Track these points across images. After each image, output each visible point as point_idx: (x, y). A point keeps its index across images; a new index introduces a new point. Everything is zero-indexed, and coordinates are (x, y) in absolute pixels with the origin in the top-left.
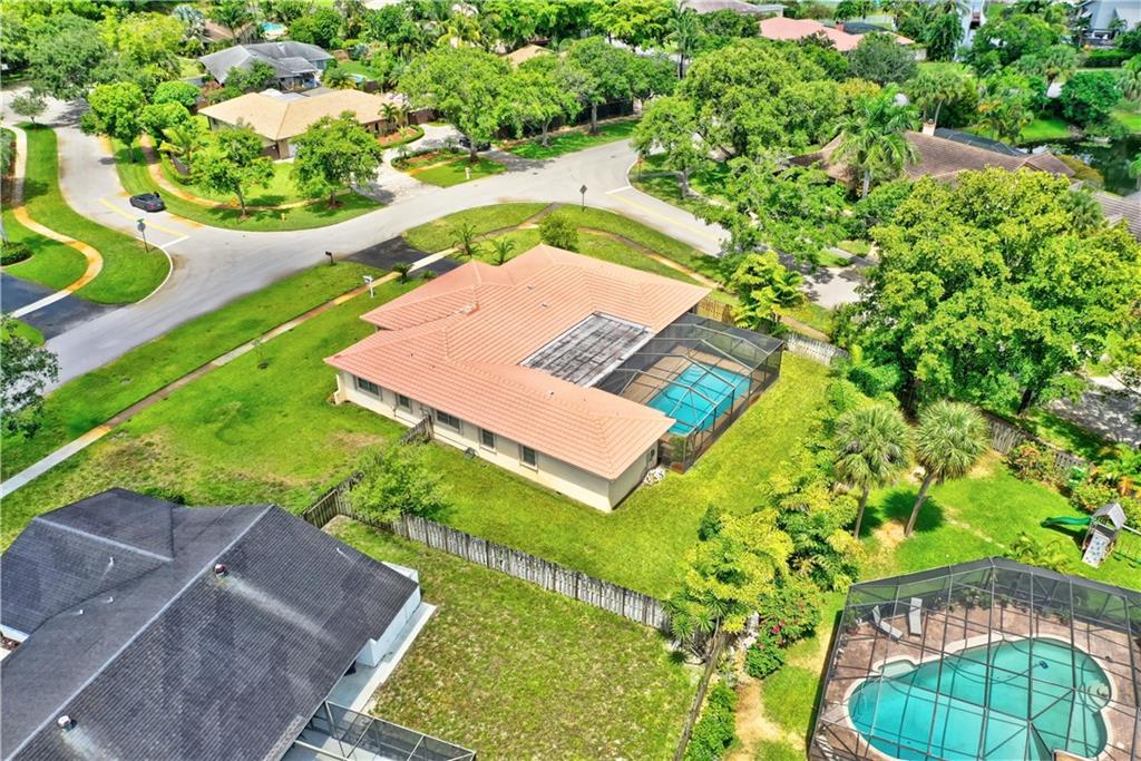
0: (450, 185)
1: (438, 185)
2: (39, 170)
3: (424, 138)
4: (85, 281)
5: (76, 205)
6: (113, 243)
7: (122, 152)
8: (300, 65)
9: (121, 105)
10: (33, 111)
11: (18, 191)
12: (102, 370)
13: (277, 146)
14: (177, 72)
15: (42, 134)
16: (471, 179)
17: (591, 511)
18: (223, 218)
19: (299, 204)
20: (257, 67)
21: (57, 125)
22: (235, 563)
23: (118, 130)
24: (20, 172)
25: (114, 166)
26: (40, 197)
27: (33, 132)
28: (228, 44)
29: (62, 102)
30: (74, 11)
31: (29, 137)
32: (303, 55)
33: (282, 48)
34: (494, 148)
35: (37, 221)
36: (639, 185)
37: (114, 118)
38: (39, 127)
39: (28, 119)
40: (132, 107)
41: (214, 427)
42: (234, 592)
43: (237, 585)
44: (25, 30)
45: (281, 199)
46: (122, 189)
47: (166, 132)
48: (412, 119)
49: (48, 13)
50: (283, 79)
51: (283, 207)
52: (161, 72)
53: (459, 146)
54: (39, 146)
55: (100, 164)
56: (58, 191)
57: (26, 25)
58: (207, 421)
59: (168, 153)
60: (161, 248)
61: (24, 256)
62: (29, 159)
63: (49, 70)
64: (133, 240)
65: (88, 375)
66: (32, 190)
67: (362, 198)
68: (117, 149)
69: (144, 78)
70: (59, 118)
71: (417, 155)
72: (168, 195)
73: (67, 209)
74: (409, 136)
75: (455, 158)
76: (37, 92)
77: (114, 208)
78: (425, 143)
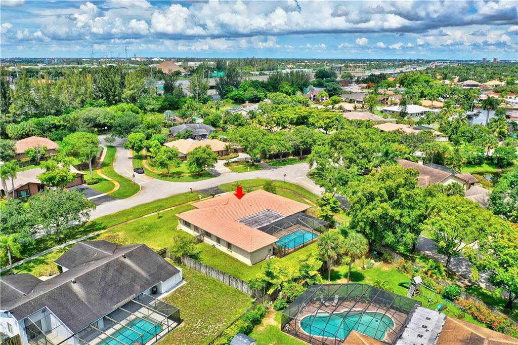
0: (241, 172)
1: (237, 172)
2: (108, 159)
3: (239, 157)
4: (112, 191)
5: (116, 170)
6: (124, 181)
7: (136, 156)
8: (203, 132)
9: (137, 140)
10: (111, 142)
11: (100, 165)
12: (110, 215)
13: (186, 156)
14: (160, 132)
15: (112, 149)
16: (250, 171)
17: (245, 265)
18: (162, 177)
19: (187, 175)
20: (187, 131)
21: (118, 147)
22: (129, 255)
23: (135, 148)
24: (102, 160)
25: (132, 160)
26: (106, 167)
27: (110, 148)
28: (181, 124)
29: (121, 139)
30: (132, 111)
31: (108, 150)
32: (205, 128)
33: (198, 126)
34: (262, 162)
35: (103, 174)
36: (310, 177)
37: (134, 144)
38: (112, 147)
39: (109, 144)
40: (141, 141)
41: (138, 232)
42: (126, 262)
44: (115, 116)
45: (182, 173)
46: (132, 167)
47: (150, 149)
48: (236, 151)
49: (123, 111)
50: (196, 136)
51: (182, 175)
52: (154, 131)
53: (250, 161)
54: (110, 152)
55: (128, 159)
56: (112, 166)
57: (115, 114)
58: (137, 231)
59: (150, 156)
60: (139, 184)
61: (96, 183)
62: (106, 156)
63: (118, 128)
64: (131, 181)
65: (106, 216)
66: (104, 165)
67: (210, 174)
68: (135, 155)
69: (148, 133)
70: (119, 145)
71: (233, 162)
72: (146, 169)
73: (114, 171)
74: (233, 156)
75: (247, 164)
76: (113, 135)
77: (128, 171)
78: (239, 159)
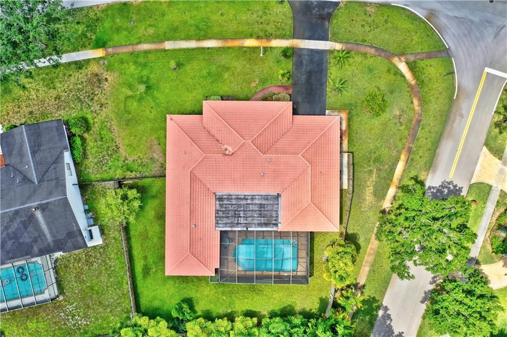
22: (43, 208)
42: (37, 216)
43: (39, 215)
